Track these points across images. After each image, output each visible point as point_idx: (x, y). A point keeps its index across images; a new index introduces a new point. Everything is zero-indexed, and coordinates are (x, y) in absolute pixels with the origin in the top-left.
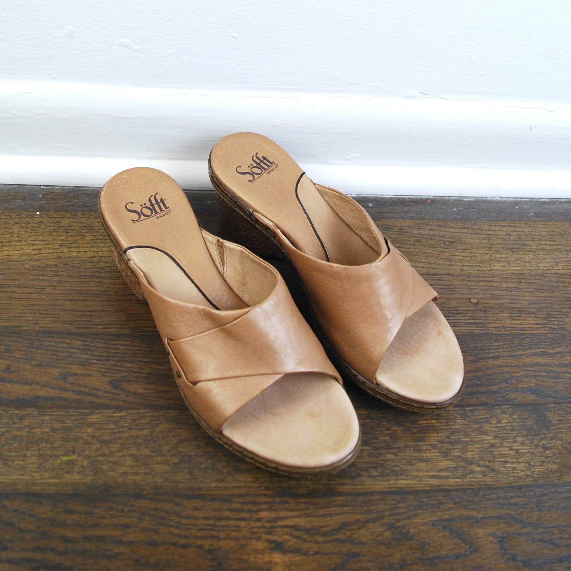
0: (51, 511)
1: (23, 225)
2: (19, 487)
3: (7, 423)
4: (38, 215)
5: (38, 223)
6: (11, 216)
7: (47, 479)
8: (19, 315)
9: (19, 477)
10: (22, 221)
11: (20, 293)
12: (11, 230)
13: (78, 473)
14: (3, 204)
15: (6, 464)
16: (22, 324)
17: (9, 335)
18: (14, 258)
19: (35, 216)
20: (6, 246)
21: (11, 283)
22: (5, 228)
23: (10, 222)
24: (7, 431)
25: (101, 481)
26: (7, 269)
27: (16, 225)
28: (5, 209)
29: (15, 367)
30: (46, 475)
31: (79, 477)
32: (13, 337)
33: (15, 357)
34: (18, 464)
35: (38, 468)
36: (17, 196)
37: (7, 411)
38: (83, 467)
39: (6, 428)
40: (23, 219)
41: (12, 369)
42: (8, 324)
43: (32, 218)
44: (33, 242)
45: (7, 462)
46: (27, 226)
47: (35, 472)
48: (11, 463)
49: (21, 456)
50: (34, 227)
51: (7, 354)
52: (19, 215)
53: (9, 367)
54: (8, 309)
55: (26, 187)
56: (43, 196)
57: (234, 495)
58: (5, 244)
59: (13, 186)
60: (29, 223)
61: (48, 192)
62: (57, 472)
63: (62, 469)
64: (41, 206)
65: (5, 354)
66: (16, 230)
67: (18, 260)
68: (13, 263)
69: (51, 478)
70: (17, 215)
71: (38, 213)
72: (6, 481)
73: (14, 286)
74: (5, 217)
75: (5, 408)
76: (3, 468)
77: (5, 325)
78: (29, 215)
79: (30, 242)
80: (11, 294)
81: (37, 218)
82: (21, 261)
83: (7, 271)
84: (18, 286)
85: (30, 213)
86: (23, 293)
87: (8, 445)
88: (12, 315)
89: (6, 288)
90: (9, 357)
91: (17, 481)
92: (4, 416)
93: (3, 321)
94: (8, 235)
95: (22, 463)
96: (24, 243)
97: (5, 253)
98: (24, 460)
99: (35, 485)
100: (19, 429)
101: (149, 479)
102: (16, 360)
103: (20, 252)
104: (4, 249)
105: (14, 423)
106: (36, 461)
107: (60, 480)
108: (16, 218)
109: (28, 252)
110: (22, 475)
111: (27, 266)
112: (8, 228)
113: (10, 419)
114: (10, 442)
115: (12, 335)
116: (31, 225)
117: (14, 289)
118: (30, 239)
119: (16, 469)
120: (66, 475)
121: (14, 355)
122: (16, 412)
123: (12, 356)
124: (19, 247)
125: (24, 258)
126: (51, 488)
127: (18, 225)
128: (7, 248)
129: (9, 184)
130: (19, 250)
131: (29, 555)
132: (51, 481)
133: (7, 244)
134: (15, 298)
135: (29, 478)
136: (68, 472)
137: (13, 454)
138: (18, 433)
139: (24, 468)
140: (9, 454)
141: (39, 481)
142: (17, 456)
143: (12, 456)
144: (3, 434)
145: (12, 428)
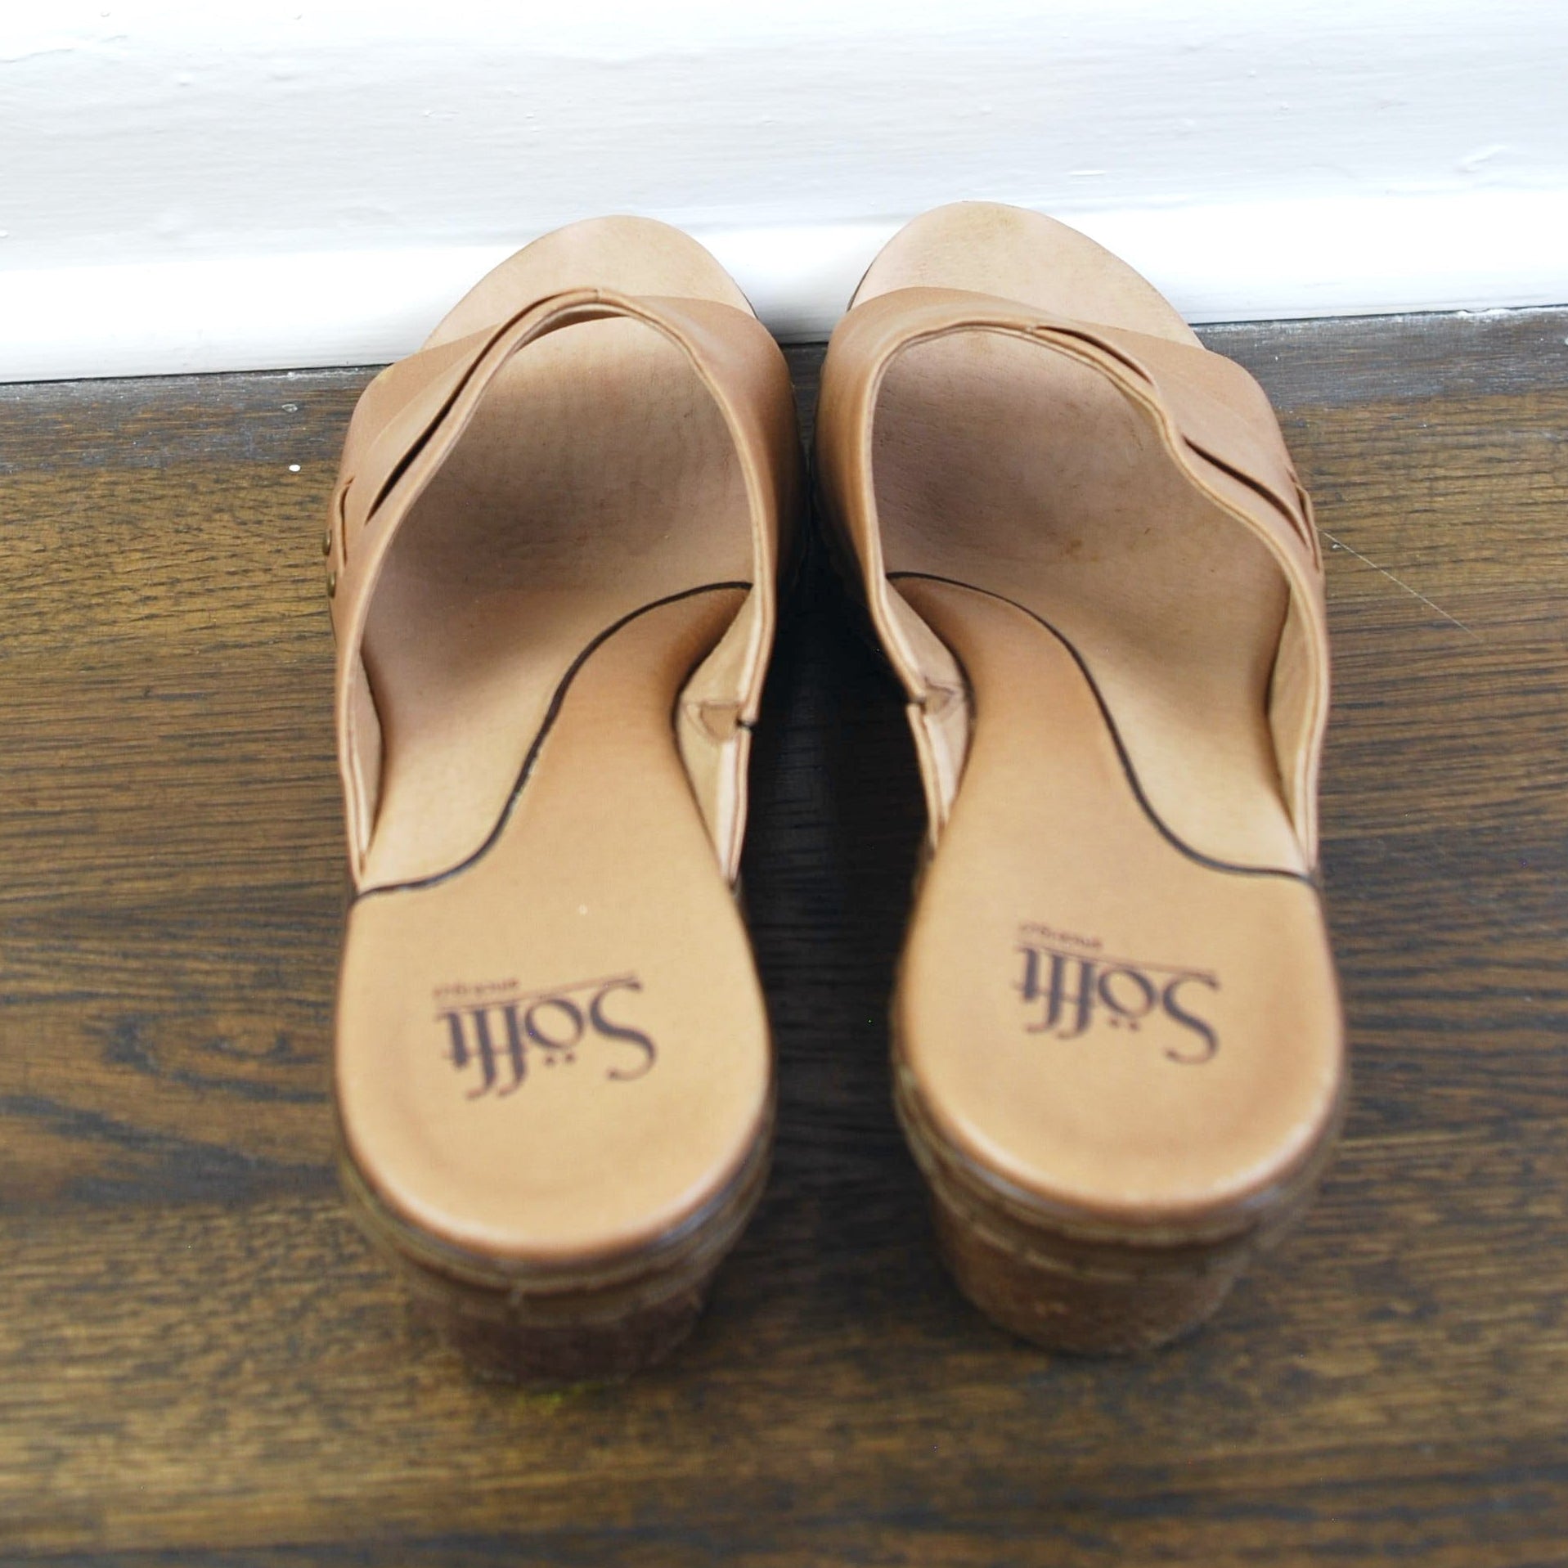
1: (246, 515)
2: (408, 1514)
3: (313, 1262)
4: (294, 474)
5: (301, 503)
6: (194, 486)
7: (517, 1473)
8: (289, 843)
9: (405, 1473)
10: (238, 502)
11: (279, 760)
12: (204, 537)
14: (154, 448)
15: (339, 1425)
16: (307, 877)
17: (262, 919)
18: (231, 635)
19: (284, 480)
20: (192, 594)
21: (236, 724)
22: (177, 531)
23: (192, 507)
24: (320, 1293)
25: (745, 1470)
26: (212, 676)
27: (217, 516)
28: (164, 463)
29: (307, 1039)
30: (513, 1456)
32: (279, 927)
33: (300, 1002)
34: (391, 1422)
35: (476, 1430)
36: (200, 415)
37: (305, 1214)
38: (660, 1415)
39: (314, 1279)
40: (242, 494)
41: (298, 1047)
42: (251, 881)
43: (276, 488)
44: (296, 573)
45: (345, 1415)
46: (261, 517)
47: (466, 1448)
48: (358, 1420)
49: (395, 1388)
50: (288, 518)
51: (271, 994)
52: (224, 481)
53: (283, 1041)
54: (242, 823)
55: (231, 380)
56: (301, 406)
57: (1310, 1490)
58: (186, 586)
59: (179, 382)
60: (265, 504)
61: (321, 393)
62: (558, 1444)
64: (300, 441)
65: (261, 994)
66: (222, 532)
67: (248, 641)
68: (231, 652)
69: (532, 1468)
70: (217, 481)
71: (295, 468)
72: (350, 1491)
73: (251, 736)
74: (172, 493)
75: (296, 1203)
76: (331, 1440)
77: (239, 884)
78: (260, 477)
79: (285, 572)
80: (244, 768)
81: (292, 485)
82: (261, 644)
83: (212, 684)
84: (268, 737)
85: (264, 472)
86: (292, 760)
87: (334, 1349)
88: (263, 843)
89: (220, 744)
90: (279, 1002)
92: (301, 1233)
93: (230, 868)
94: (193, 556)
95: (406, 1414)
96: (261, 578)
97: (196, 620)
98: (410, 1404)
99: (475, 1499)
100: (367, 1282)
101: (945, 1446)
102: (311, 1011)
103: (251, 613)
104: (188, 604)
105: (343, 1259)
106: (465, 1404)
107: (574, 1476)
108: (212, 493)
109: (281, 608)
110: (413, 1463)
111: (286, 660)
112: (189, 529)
113: (324, 1244)
114: (342, 1333)
115: (275, 919)
116: (274, 511)
117: (251, 748)
118: (282, 561)
119: (383, 1441)
120: (594, 1454)
121: (295, 995)
123: (289, 1000)
124: (243, 595)
125: (270, 630)
126: (545, 1508)
127: (226, 517)
128: (198, 603)
129: (164, 376)
130: (247, 605)
132: (540, 1480)
133: (196, 586)
134: (263, 782)
135: (442, 1473)
136: (601, 1442)
137: (363, 1382)
138: (367, 1298)
139: (418, 1435)
140: (343, 1382)
141: (488, 1485)
142: (380, 1389)
143: (359, 1392)
144: (306, 1306)
145: (340, 1278)
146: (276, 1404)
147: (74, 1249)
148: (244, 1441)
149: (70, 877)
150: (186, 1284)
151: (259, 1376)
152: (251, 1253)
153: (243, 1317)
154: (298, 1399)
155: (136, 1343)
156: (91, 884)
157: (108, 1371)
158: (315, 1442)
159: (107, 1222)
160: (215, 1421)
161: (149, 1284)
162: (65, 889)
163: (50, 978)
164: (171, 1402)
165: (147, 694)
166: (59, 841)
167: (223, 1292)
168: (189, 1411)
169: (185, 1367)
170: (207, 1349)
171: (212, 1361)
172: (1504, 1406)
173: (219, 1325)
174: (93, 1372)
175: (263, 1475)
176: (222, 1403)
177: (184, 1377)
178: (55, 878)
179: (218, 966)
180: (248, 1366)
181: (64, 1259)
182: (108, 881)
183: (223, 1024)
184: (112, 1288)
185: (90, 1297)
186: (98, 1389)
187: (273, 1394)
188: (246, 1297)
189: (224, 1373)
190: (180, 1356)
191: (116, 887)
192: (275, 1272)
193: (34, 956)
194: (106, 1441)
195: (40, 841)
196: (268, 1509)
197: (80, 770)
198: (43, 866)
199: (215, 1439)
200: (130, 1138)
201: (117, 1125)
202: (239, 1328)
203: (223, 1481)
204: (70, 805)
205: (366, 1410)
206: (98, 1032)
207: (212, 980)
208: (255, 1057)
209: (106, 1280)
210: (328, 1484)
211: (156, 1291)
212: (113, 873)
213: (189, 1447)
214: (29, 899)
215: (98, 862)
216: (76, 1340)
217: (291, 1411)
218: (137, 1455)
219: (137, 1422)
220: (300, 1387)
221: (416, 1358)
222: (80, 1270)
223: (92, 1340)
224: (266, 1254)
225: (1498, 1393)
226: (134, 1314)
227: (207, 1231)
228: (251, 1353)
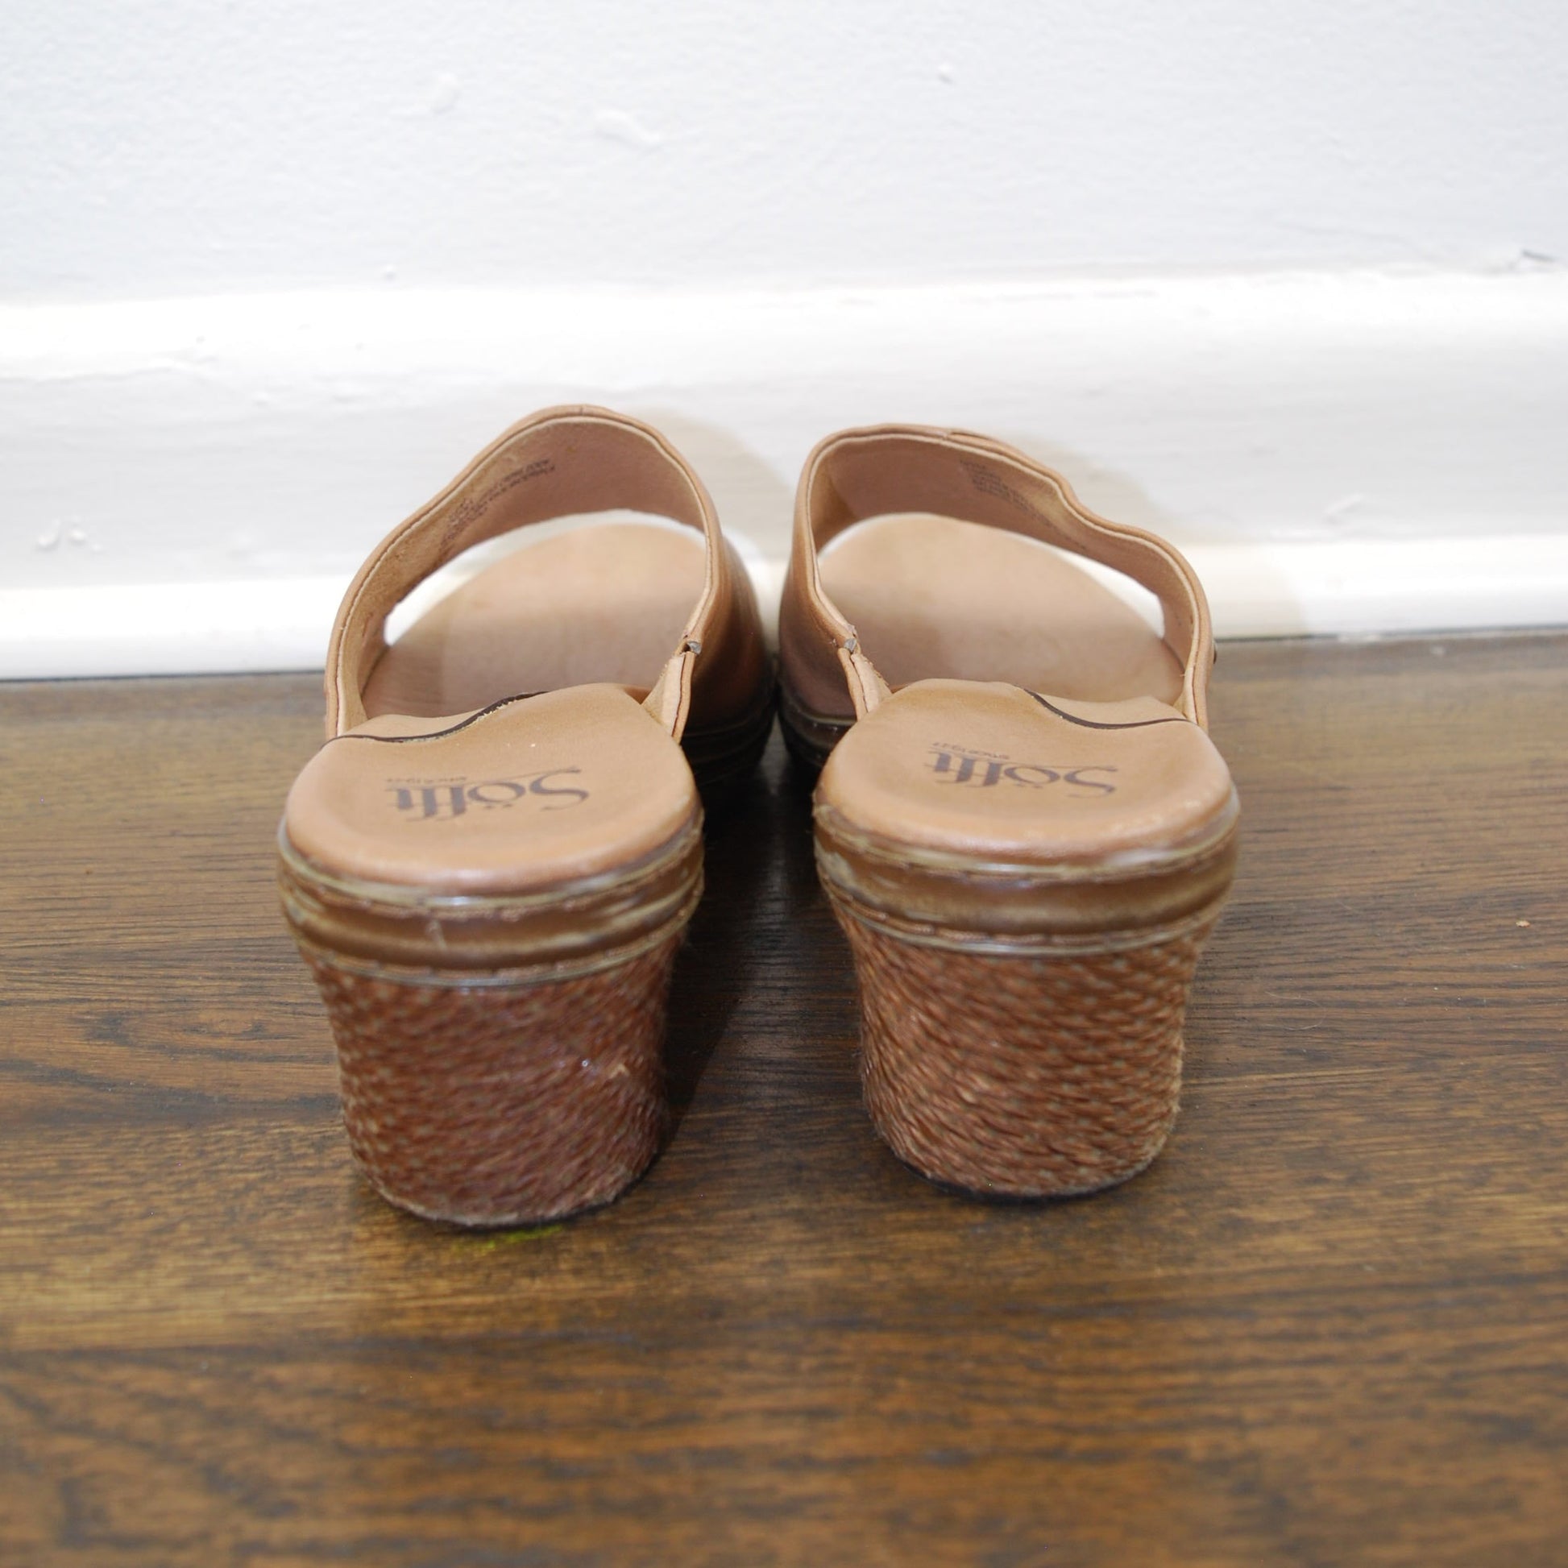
0: (477, 1385)
1: (281, 742)
2: (328, 1324)
3: (264, 1160)
7: (445, 1296)
9: (329, 1296)
12: (243, 753)
13: (577, 1272)
15: (268, 1265)
18: (255, 804)
20: (226, 782)
23: (237, 738)
24: (264, 1179)
25: (676, 1291)
26: (235, 824)
27: (256, 742)
29: (282, 1025)
30: (442, 1285)
31: (582, 1285)
33: (280, 1003)
34: (322, 1263)
35: (406, 1267)
37: (262, 1131)
38: (594, 1255)
39: (261, 1170)
40: (280, 733)
41: (273, 1029)
45: (274, 1258)
47: (394, 1279)
48: (289, 1261)
49: (330, 1240)
51: (253, 999)
52: (264, 727)
53: (260, 1025)
57: (1256, 1296)
58: (221, 779)
60: (300, 737)
62: (489, 1276)
63: (506, 1266)
65: (244, 999)
68: (253, 811)
69: (457, 1293)
72: (272, 1309)
75: (254, 1122)
76: (257, 1275)
77: (236, 937)
83: (234, 828)
87: (273, 1215)
90: (258, 1003)
91: (322, 1308)
92: (250, 1142)
95: (338, 1257)
97: (226, 795)
98: (343, 1250)
99: (401, 1314)
100: (313, 1172)
101: (882, 1273)
102: (289, 1007)
104: (220, 787)
105: (294, 1158)
106: (396, 1250)
107: (502, 1297)
110: (337, 1290)
113: (275, 1148)
114: (282, 1205)
119: (311, 1275)
120: (525, 1282)
121: (276, 999)
122: (301, 1130)
123: (270, 1002)
126: (470, 1320)
127: (264, 742)
128: (230, 786)
129: (223, 674)
131: (395, 1525)
132: (467, 1300)
135: (368, 1296)
136: (532, 1274)
137: (298, 1236)
138: (311, 1182)
139: (347, 1271)
140: (277, 1237)
141: (412, 1304)
142: (314, 1240)
143: (291, 1243)
144: (250, 1187)
145: (286, 1169)
146: (207, 1251)
147: (29, 1153)
148: (170, 1276)
149: (80, 934)
150: (134, 1174)
151: (193, 1234)
152: (202, 1154)
153: (185, 1195)
154: (229, 1248)
155: (75, 1213)
156: (99, 937)
157: (42, 1231)
158: (242, 1276)
159: (67, 1136)
160: (145, 1262)
161: (96, 1174)
162: (73, 941)
163: (44, 991)
164: (103, 1251)
165: (173, 834)
166: (74, 914)
167: (171, 1179)
168: (119, 1256)
169: (121, 1228)
170: (144, 1216)
171: (149, 1223)
172: (1443, 1238)
173: (157, 1201)
174: (29, 1231)
175: (184, 1299)
176: (151, 1251)
177: (119, 1234)
178: (67, 934)
179: (205, 984)
180: (185, 1227)
181: (17, 1159)
182: (116, 936)
183: (204, 1017)
184: (58, 1177)
185: (36, 1183)
186: (30, 1242)
187: (206, 1245)
188: (192, 1183)
189: (158, 1231)
190: (117, 1220)
191: (119, 940)
192: (223, 1166)
193: (34, 978)
194: (29, 1277)
195: (56, 914)
196: (184, 1322)
197: (104, 875)
198: (55, 928)
199: (141, 1274)
200: (99, 1084)
201: (91, 1076)
202: (179, 1202)
203: (144, 1302)
204: (87, 894)
205: (298, 1255)
206: (82, 1021)
207: (201, 991)
208: (231, 1035)
209: (57, 1172)
210: (248, 1304)
211: (103, 1179)
212: (119, 932)
213: (114, 1279)
214: (36, 946)
215: (107, 925)
216: (18, 1211)
217: (223, 1256)
218: (59, 1285)
219: (63, 1264)
220: (233, 1240)
221: (355, 1220)
222: (31, 1166)
223: (31, 1211)
224: (217, 1154)
225: (1437, 1229)
226: (76, 1194)
227: (162, 1141)
228: (188, 1218)
